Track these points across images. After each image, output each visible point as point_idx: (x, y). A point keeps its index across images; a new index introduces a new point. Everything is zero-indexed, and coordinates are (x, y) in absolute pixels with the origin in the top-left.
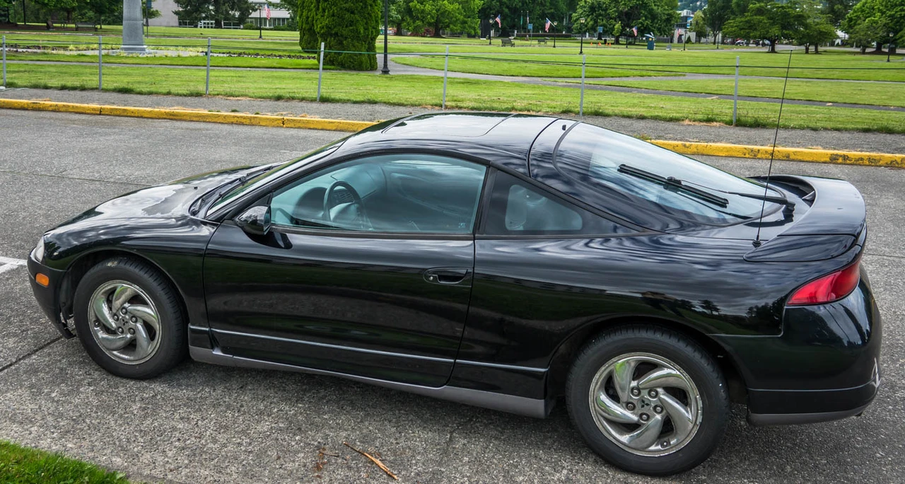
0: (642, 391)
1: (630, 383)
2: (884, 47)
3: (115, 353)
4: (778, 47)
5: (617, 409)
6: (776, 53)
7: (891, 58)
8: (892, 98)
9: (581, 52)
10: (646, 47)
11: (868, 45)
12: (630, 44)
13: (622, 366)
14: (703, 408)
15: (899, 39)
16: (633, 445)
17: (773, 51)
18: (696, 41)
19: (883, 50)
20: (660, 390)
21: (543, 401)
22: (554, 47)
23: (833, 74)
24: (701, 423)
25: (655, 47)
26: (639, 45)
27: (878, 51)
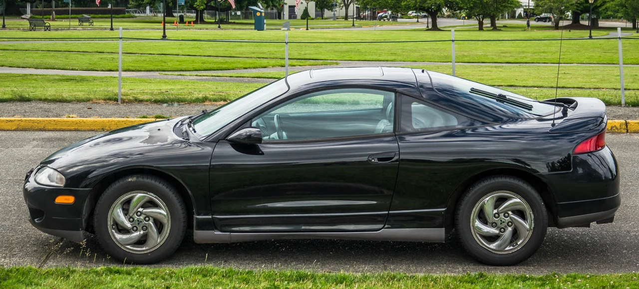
0: (500, 214)
1: (493, 211)
2: (583, 19)
3: (129, 247)
4: (441, 22)
5: (486, 229)
6: (439, 30)
7: (595, 33)
8: (602, 80)
9: (164, 37)
10: (253, 27)
11: (561, 16)
12: (221, 22)
13: (488, 201)
14: (534, 219)
15: (601, 6)
16: (497, 249)
17: (435, 28)
18: (317, 16)
19: (582, 22)
20: (510, 213)
21: (444, 229)
22: (112, 29)
23: (525, 57)
24: (534, 228)
25: (265, 26)
26: (234, 23)
27: (575, 25)
